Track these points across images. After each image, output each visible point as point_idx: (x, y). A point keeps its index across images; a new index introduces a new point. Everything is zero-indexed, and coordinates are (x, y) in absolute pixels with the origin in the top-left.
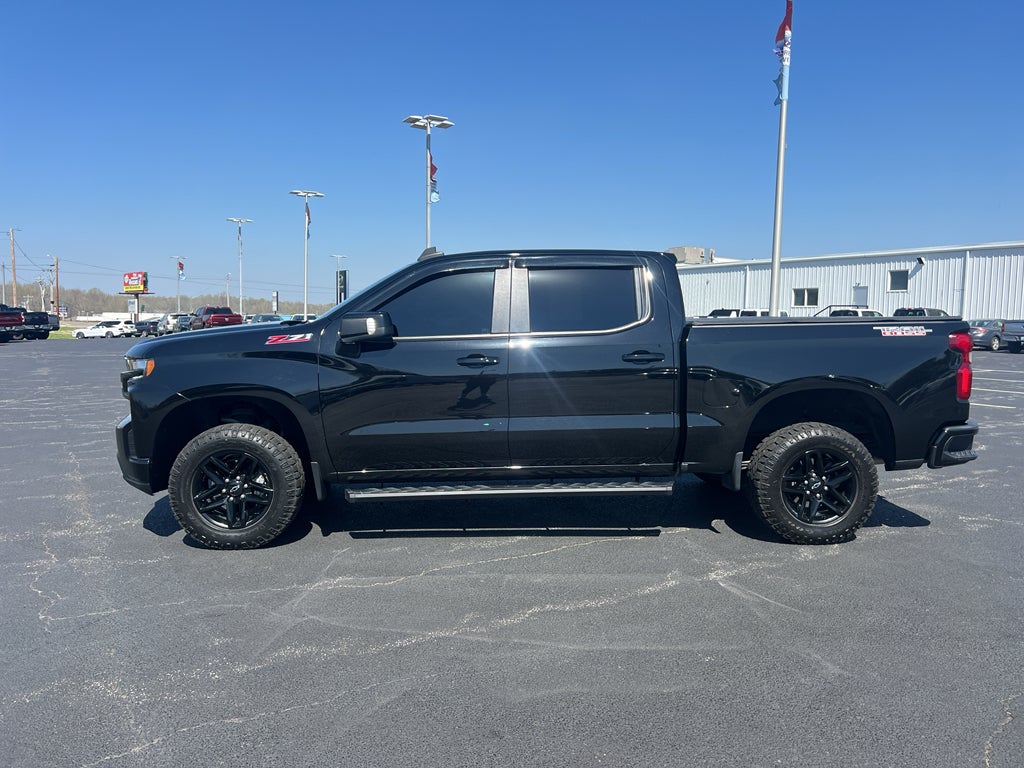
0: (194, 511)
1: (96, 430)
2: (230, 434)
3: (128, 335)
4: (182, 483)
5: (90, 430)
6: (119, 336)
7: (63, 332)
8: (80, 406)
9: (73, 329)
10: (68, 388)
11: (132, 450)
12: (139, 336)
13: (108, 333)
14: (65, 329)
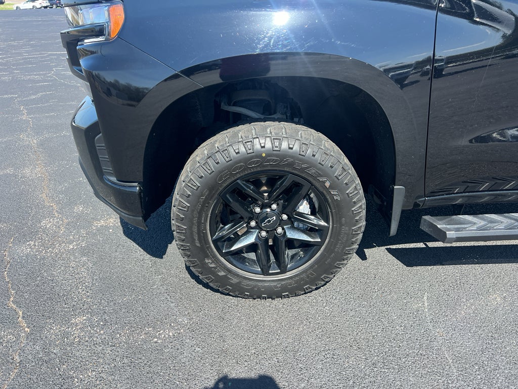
0: (214, 256)
1: (39, 81)
2: (268, 145)
3: (46, 7)
4: (195, 221)
5: (34, 81)
6: (41, 8)
7: (8, 7)
8: (23, 59)
9: (13, 5)
10: (13, 43)
11: (107, 168)
12: (52, 8)
13: (33, 7)
14: (8, 4)
